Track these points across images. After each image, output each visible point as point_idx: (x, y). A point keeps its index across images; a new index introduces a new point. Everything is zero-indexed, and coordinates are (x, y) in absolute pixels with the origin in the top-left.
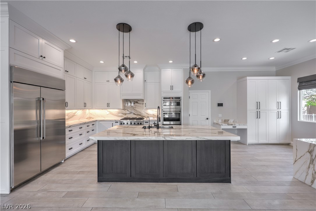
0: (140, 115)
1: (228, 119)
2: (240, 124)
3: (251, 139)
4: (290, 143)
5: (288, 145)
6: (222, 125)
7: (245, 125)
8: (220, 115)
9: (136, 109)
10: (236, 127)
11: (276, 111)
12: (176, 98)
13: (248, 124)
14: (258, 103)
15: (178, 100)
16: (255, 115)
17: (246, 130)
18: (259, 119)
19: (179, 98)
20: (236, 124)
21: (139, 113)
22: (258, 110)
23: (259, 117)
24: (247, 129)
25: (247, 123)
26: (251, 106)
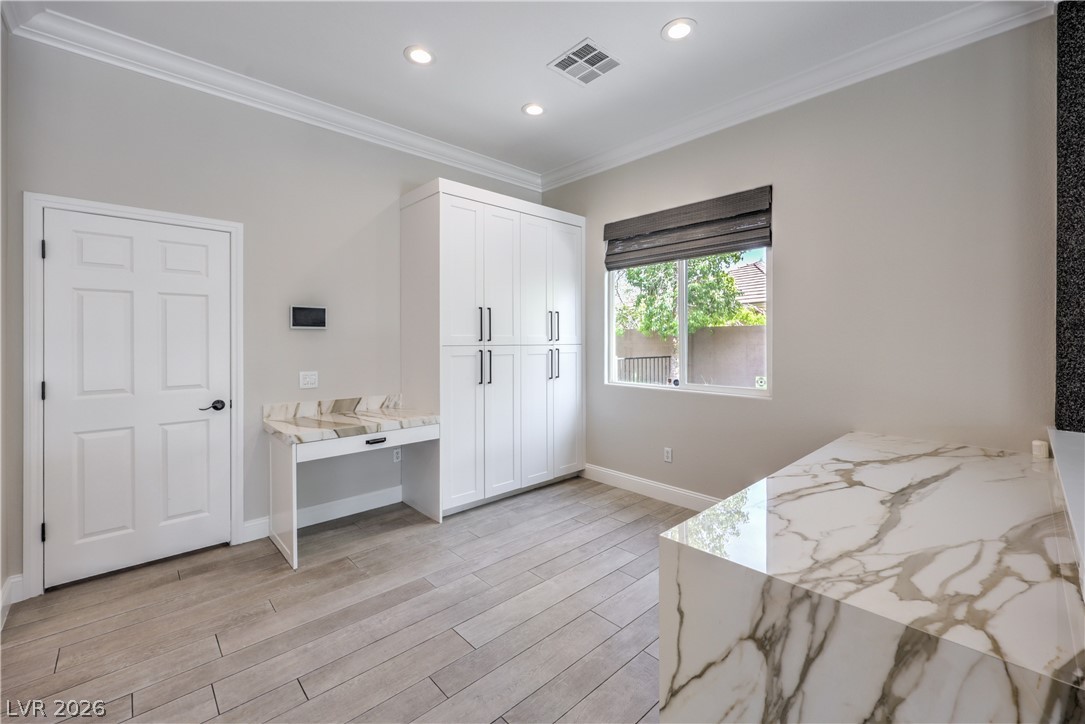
1: (359, 397)
2: (405, 422)
3: (453, 491)
4: (583, 471)
5: (577, 477)
6: (301, 441)
7: (430, 423)
8: (309, 378)
10: (383, 440)
11: (545, 350)
13: (442, 418)
14: (486, 313)
16: (471, 367)
17: (434, 444)
18: (488, 386)
20: (386, 423)
22: (486, 346)
23: (486, 378)
24: (438, 440)
25: (439, 414)
26: (455, 330)
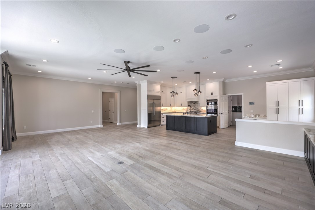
0: (198, 110)
8: (252, 111)
9: (196, 107)
11: (298, 108)
12: (214, 100)
14: (277, 102)
15: (216, 101)
18: (278, 114)
19: (216, 100)
21: (198, 109)
22: (277, 107)
